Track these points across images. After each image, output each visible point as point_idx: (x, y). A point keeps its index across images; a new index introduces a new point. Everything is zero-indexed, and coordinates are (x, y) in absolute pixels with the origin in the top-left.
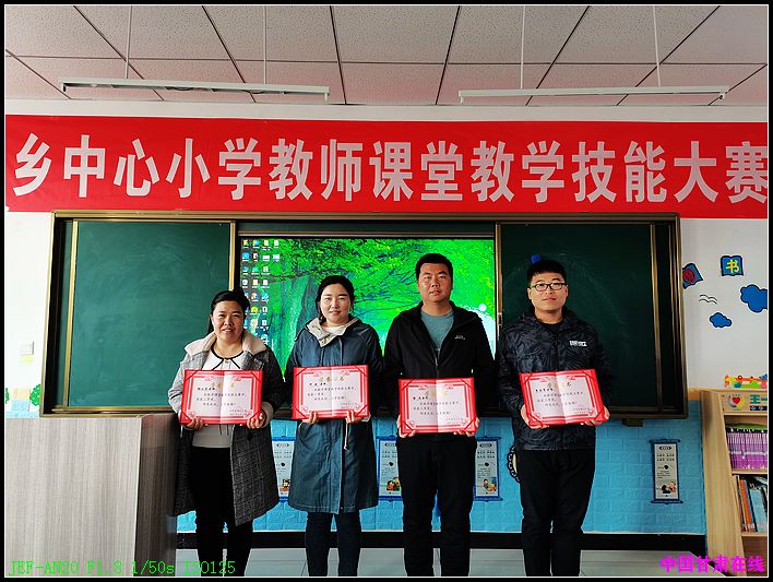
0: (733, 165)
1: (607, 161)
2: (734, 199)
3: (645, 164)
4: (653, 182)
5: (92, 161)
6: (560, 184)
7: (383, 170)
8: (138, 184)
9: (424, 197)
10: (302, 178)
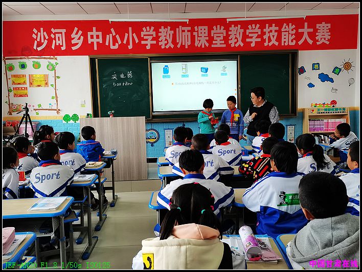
0: (319, 31)
1: (276, 31)
2: (318, 43)
3: (289, 32)
4: (291, 38)
5: (98, 37)
6: (259, 40)
7: (198, 36)
8: (114, 45)
9: (213, 46)
10: (170, 41)
